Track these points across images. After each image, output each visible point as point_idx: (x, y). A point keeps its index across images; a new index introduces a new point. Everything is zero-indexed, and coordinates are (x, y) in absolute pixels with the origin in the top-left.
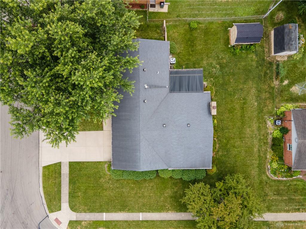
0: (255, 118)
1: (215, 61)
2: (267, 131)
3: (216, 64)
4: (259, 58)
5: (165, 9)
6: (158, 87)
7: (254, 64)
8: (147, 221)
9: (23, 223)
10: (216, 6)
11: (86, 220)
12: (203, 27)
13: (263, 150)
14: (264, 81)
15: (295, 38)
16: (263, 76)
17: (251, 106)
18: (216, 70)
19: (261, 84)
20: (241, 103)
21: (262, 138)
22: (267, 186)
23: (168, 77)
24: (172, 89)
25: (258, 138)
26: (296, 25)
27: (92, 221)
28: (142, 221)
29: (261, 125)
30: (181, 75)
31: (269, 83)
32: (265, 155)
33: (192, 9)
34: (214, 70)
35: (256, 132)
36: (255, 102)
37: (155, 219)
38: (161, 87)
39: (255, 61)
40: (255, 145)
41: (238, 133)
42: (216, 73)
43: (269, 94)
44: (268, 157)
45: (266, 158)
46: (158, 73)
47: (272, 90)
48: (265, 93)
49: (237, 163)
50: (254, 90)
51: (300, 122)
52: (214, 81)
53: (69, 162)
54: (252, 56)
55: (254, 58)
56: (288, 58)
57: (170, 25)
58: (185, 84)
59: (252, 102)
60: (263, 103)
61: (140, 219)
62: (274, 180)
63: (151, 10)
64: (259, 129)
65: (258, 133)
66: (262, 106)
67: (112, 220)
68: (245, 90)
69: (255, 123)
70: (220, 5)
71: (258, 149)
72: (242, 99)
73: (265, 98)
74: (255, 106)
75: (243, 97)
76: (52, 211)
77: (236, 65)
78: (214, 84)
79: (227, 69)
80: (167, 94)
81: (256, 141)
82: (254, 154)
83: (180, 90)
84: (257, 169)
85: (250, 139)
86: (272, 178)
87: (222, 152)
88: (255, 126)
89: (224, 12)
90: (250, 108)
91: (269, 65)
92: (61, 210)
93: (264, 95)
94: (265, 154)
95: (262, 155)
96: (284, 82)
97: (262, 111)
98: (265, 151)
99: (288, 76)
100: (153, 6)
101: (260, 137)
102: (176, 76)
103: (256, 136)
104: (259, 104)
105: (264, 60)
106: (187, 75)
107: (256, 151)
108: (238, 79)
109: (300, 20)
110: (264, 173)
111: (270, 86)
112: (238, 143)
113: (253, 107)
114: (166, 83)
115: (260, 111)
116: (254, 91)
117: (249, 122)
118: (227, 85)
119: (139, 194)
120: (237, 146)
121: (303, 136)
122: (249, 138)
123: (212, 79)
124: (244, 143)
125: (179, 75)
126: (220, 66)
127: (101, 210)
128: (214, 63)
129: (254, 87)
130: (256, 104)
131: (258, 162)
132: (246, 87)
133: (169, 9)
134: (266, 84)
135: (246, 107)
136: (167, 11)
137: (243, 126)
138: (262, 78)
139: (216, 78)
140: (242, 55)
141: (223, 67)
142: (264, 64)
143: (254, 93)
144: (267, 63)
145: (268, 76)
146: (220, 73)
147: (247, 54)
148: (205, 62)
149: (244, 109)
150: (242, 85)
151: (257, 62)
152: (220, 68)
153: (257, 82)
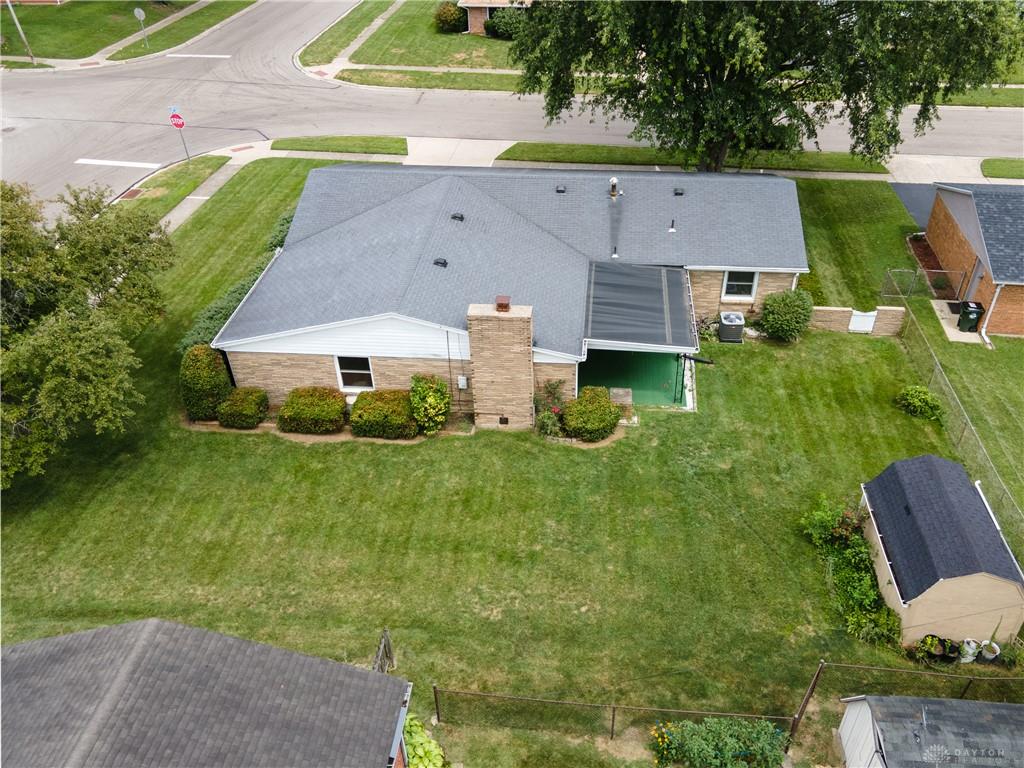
0: (405, 600)
1: (754, 459)
3: (735, 461)
4: (806, 654)
5: (954, 334)
6: (614, 229)
7: (759, 623)
11: (214, 175)
12: (927, 438)
14: (641, 670)
17: (482, 587)
18: (700, 459)
19: (628, 648)
20: (514, 542)
24: (602, 268)
27: (202, 182)
29: (345, 626)
30: (665, 293)
31: (632, 695)
34: (705, 453)
36: (508, 612)
38: (614, 239)
39: (781, 628)
42: (686, 455)
43: (551, 686)
46: (671, 231)
48: (558, 670)
50: (583, 609)
51: (288, 696)
52: (645, 449)
54: (810, 617)
55: (801, 628)
59: (513, 593)
60: (492, 650)
63: (938, 303)
64: (328, 618)
67: (177, 208)
68: (588, 565)
69: (369, 602)
72: (538, 548)
73: (527, 665)
74: (484, 610)
75: (548, 553)
76: (275, 142)
78: (630, 446)
79: (711, 495)
80: (583, 253)
83: (597, 284)
87: (264, 456)
88: (355, 596)
90: (470, 580)
92: (273, 149)
93: (543, 662)
100: (957, 310)
104: (494, 630)
111: (605, 704)
112: (286, 515)
113: (476, 599)
115: (440, 636)
116: (578, 607)
117: (390, 570)
118: (620, 493)
120: (270, 512)
122: (292, 561)
123: (654, 444)
125: (665, 289)
126: (729, 473)
127: (223, 193)
128: (744, 455)
129: (603, 613)
130: (496, 614)
132: (605, 571)
133: (966, 344)
134: (621, 678)
135: (483, 560)
136: (951, 340)
137: (370, 544)
138: (665, 662)
139: (660, 455)
140: (808, 569)
141: (720, 481)
142: (769, 681)
143: (565, 610)
144: (773, 695)
145: (683, 697)
146: (691, 472)
147: (818, 595)
148: (741, 425)
149: (476, 555)
150: (621, 552)
151: (778, 643)
152: (716, 470)
153: (639, 627)
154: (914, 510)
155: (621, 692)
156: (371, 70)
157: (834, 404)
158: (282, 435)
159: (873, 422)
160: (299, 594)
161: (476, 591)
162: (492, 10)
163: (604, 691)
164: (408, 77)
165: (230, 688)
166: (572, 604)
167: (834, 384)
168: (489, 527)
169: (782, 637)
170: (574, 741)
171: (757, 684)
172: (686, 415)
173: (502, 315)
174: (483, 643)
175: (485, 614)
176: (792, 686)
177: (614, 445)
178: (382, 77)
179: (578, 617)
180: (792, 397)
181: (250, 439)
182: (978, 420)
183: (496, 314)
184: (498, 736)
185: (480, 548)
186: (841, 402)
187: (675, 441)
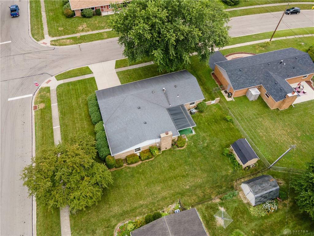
0: (173, 190)
1: (209, 141)
2: (165, 207)
3: (207, 143)
4: (232, 176)
5: (228, 99)
6: (168, 99)
7: (224, 173)
8: (52, 132)
9: (46, 66)
10: (253, 130)
11: (51, 95)
12: (232, 126)
13: (143, 210)
14: (213, 188)
15: (265, 188)
16: (217, 184)
17: (183, 183)
18: (201, 145)
19: (209, 185)
20: (183, 173)
21: (156, 205)
22: (104, 230)
23: (178, 105)
24: (169, 110)
25: (155, 201)
26: (277, 186)
27: (50, 99)
28: (52, 129)
29: (168, 199)
30: (184, 113)
32: (138, 214)
33: (240, 115)
34: (202, 143)
35: (160, 196)
36: (189, 186)
37: (54, 138)
38: (168, 102)
39: (227, 173)
40: (146, 200)
41: (153, 180)
42: (199, 145)
43: (202, 195)
44: (138, 218)
45: (136, 217)
46: (178, 96)
47: (208, 197)
48: (202, 192)
49: (122, 189)
50: (200, 181)
51: (185, 218)
52: (192, 145)
53: (94, 77)
54: (230, 169)
55: (229, 171)
56: (247, 203)
57: (220, 106)
58: (178, 116)
59: (188, 182)
60: (191, 193)
61: (54, 127)
62: (113, 234)
63: (223, 92)
64: (164, 198)
65: (160, 199)
66: (188, 193)
67: (52, 110)
68: (196, 173)
69: (168, 193)
70: (255, 132)
71: (143, 205)
72: (187, 173)
73: (197, 194)
74: (186, 187)
75: (189, 173)
76: (56, 77)
77: (215, 158)
78: (189, 146)
79: (207, 152)
80: (165, 107)
81: (150, 200)
82: (136, 203)
83: (171, 115)
84: (120, 211)
85: (150, 193)
86: (114, 231)
87: (130, 172)
88: (165, 193)
89: (252, 137)
90: (181, 183)
91: (230, 186)
92: (58, 80)
93: (199, 192)
94: (140, 214)
95: (138, 211)
96: (222, 207)
97: (183, 195)
98: (142, 213)
99: (229, 210)
100: (226, 92)
101: (156, 202)
102: (181, 110)
103: (156, 198)
104: (189, 190)
105: (232, 180)
106: (186, 116)
107: (140, 203)
108: (203, 164)
109: (291, 204)
110: (119, 221)
111: (211, 195)
112: (143, 183)
113: (184, 186)
114: (173, 105)
115: (182, 194)
116: (199, 181)
117: (168, 186)
118: (193, 157)
119: (77, 120)
120: (140, 183)
121: (171, 222)
122: (151, 191)
123: (193, 144)
124: (145, 189)
125: (183, 111)
126: (207, 146)
127: (60, 101)
128: (207, 141)
129: (203, 180)
130: (188, 187)
131: (128, 209)
132: (199, 173)
133: (230, 101)
134: (211, 190)
135: (180, 179)
136: (228, 101)
137: (161, 183)
138: (215, 185)
139: (195, 146)
140: (226, 161)
141: (207, 148)
142: (229, 182)
143: (197, 182)
144: (230, 184)
145: (220, 190)
146: (201, 148)
147: (229, 165)
148: (204, 134)
149: (179, 178)
150: (199, 168)
151: (227, 175)
152: (205, 146)
153: (209, 181)
154: (241, 149)
155: (212, 192)
156: (59, 40)
157: (216, 124)
158: (129, 166)
159: (223, 125)
160: (157, 196)
161: (183, 184)
162: (82, 10)
163: (210, 193)
164: (71, 40)
165: (179, 220)
166: (198, 181)
167: (214, 118)
168: (177, 171)
169: (227, 174)
170: (210, 202)
171: (228, 183)
172: (194, 135)
173: (168, 135)
174: (189, 193)
175: (186, 188)
176: (232, 181)
177: (186, 147)
178: (64, 42)
179: (199, 183)
180: (208, 124)
181: (124, 169)
182: (237, 119)
183: (166, 135)
184: (200, 206)
185: (178, 176)
186: (216, 122)
187: (196, 142)
